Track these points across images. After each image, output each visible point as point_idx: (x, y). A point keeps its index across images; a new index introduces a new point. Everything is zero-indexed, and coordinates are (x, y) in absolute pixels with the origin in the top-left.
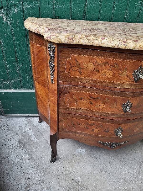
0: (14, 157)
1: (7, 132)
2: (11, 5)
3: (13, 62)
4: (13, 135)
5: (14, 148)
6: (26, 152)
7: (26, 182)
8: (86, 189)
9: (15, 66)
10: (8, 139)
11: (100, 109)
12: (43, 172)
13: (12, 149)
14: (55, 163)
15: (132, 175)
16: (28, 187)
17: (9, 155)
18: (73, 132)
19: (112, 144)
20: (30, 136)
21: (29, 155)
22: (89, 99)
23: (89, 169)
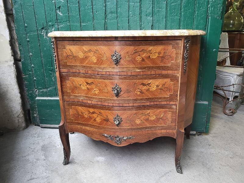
0: (31, 158)
1: (36, 139)
2: (50, 26)
3: (50, 71)
4: (40, 141)
6: (44, 155)
7: (32, 176)
9: (51, 74)
10: (34, 144)
11: (95, 95)
13: (33, 151)
14: (67, 165)
16: (31, 179)
17: (28, 155)
18: (79, 123)
19: (116, 137)
20: (56, 143)
21: (46, 156)
22: (86, 85)
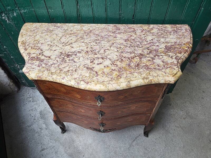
1: (33, 104)
2: (9, 10)
4: (36, 106)
5: (36, 118)
6: (45, 123)
8: (83, 156)
10: (32, 110)
11: (82, 112)
12: (55, 140)
13: (34, 119)
14: (65, 134)
15: (122, 149)
16: (42, 150)
17: (32, 124)
21: (46, 125)
22: (72, 106)
23: (90, 141)
